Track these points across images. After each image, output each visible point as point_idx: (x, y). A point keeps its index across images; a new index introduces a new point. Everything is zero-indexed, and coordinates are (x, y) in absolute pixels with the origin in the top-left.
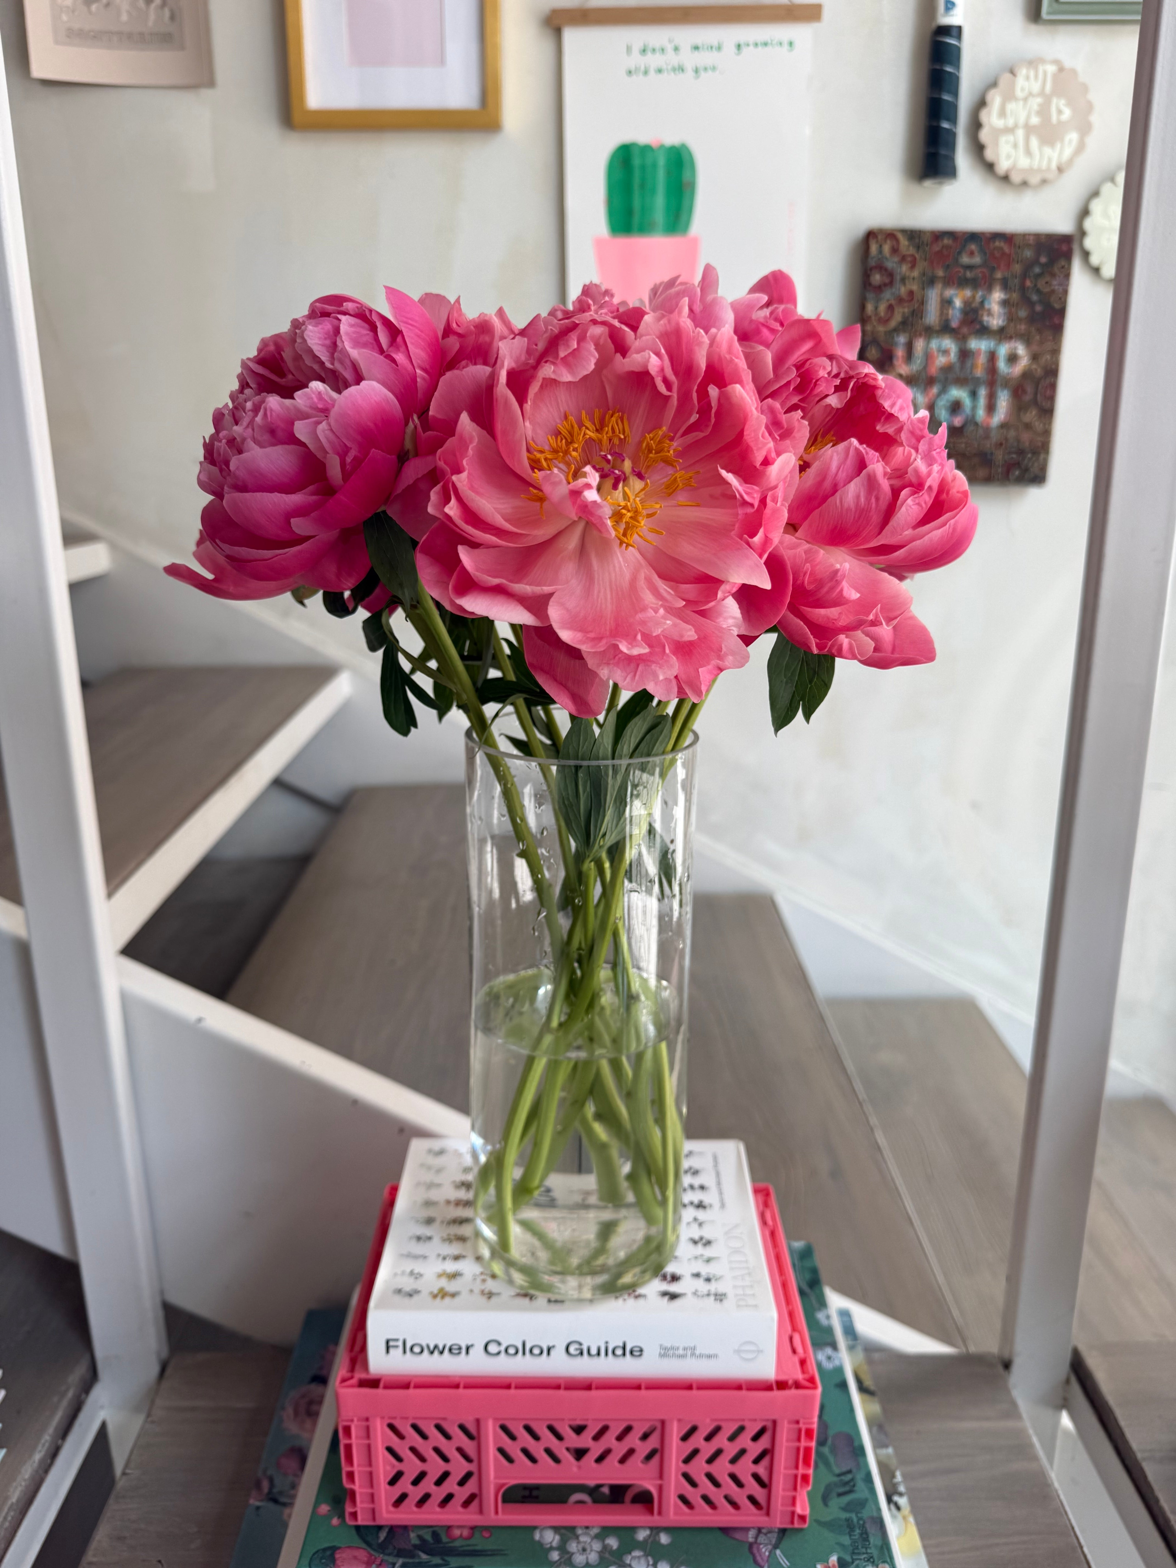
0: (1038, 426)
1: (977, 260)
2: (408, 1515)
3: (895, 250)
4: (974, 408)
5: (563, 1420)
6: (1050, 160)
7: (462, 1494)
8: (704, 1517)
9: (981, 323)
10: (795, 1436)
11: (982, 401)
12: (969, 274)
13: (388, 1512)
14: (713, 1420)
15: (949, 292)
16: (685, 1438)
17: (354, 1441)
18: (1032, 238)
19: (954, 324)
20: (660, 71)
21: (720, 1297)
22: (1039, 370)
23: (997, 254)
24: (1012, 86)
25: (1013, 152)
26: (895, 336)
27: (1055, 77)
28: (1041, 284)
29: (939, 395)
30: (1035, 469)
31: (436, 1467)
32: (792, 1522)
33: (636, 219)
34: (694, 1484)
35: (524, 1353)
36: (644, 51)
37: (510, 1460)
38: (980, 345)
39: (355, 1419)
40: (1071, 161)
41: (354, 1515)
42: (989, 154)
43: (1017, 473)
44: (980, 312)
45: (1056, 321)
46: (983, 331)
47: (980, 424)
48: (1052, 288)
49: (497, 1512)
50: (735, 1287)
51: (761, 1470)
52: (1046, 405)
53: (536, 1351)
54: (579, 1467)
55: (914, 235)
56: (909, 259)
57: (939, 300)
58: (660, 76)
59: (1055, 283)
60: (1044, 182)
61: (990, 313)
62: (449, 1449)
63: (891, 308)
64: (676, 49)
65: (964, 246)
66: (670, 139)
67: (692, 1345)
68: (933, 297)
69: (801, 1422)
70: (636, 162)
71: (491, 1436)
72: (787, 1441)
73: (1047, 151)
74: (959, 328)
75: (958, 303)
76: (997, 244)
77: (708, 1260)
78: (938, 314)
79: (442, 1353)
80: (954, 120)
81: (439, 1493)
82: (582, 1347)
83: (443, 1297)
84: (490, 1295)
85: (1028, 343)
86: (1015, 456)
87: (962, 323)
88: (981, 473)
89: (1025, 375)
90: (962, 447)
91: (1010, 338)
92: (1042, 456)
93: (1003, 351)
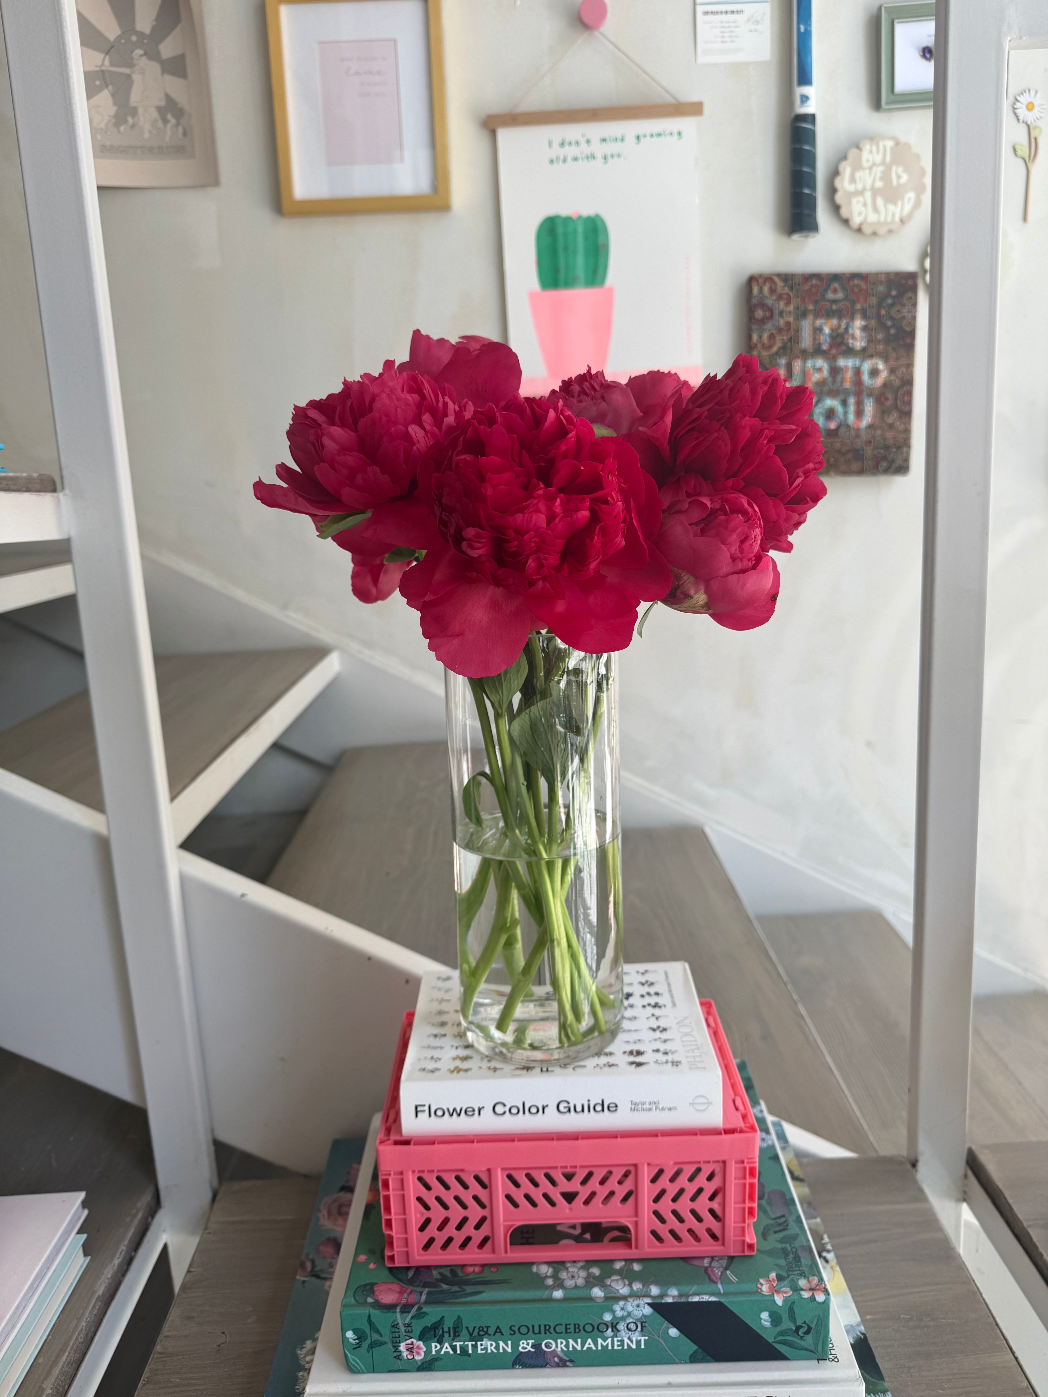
0: (900, 426)
1: (840, 295)
2: (435, 1257)
3: (772, 291)
4: (846, 413)
5: (556, 1167)
6: (893, 215)
7: (478, 1237)
8: (671, 1248)
9: (847, 345)
10: (741, 1175)
11: (852, 409)
12: (834, 307)
13: (419, 1255)
14: (676, 1163)
15: (819, 322)
16: (654, 1180)
17: (391, 1193)
18: (883, 276)
19: (825, 347)
20: (576, 159)
21: (676, 1064)
22: (897, 381)
23: (856, 290)
24: (859, 159)
25: (863, 209)
26: (778, 358)
27: (892, 149)
28: (893, 312)
29: (816, 405)
30: (899, 462)
31: (456, 1213)
32: (743, 1251)
33: (562, 275)
34: (663, 1221)
35: (524, 1113)
36: (562, 144)
37: (516, 1205)
38: (846, 363)
39: (392, 1173)
40: (910, 215)
41: (392, 1258)
42: (844, 212)
43: (885, 465)
44: (846, 336)
45: (908, 341)
46: (849, 352)
47: (851, 426)
48: (903, 314)
49: (506, 1252)
50: (687, 1057)
51: (715, 1205)
52: (905, 408)
53: (534, 1110)
54: (571, 1209)
55: (787, 278)
56: (785, 296)
57: (811, 328)
58: (576, 163)
59: (905, 311)
60: (890, 231)
61: (853, 337)
62: (467, 1197)
63: (772, 337)
64: (588, 142)
65: (830, 285)
66: (587, 211)
67: (656, 1100)
68: (806, 326)
69: (746, 1161)
70: (560, 230)
71: (500, 1184)
72: (735, 1179)
73: (891, 207)
74: (829, 350)
75: (827, 330)
76: (856, 282)
77: (665, 1041)
78: (811, 339)
79: (459, 1115)
80: (813, 187)
81: (459, 1237)
82: (570, 1105)
83: (458, 1072)
84: (495, 1070)
85: (886, 360)
86: (882, 451)
87: (831, 346)
88: (855, 466)
89: (885, 385)
90: (838, 446)
91: (871, 356)
92: (905, 450)
93: (866, 367)
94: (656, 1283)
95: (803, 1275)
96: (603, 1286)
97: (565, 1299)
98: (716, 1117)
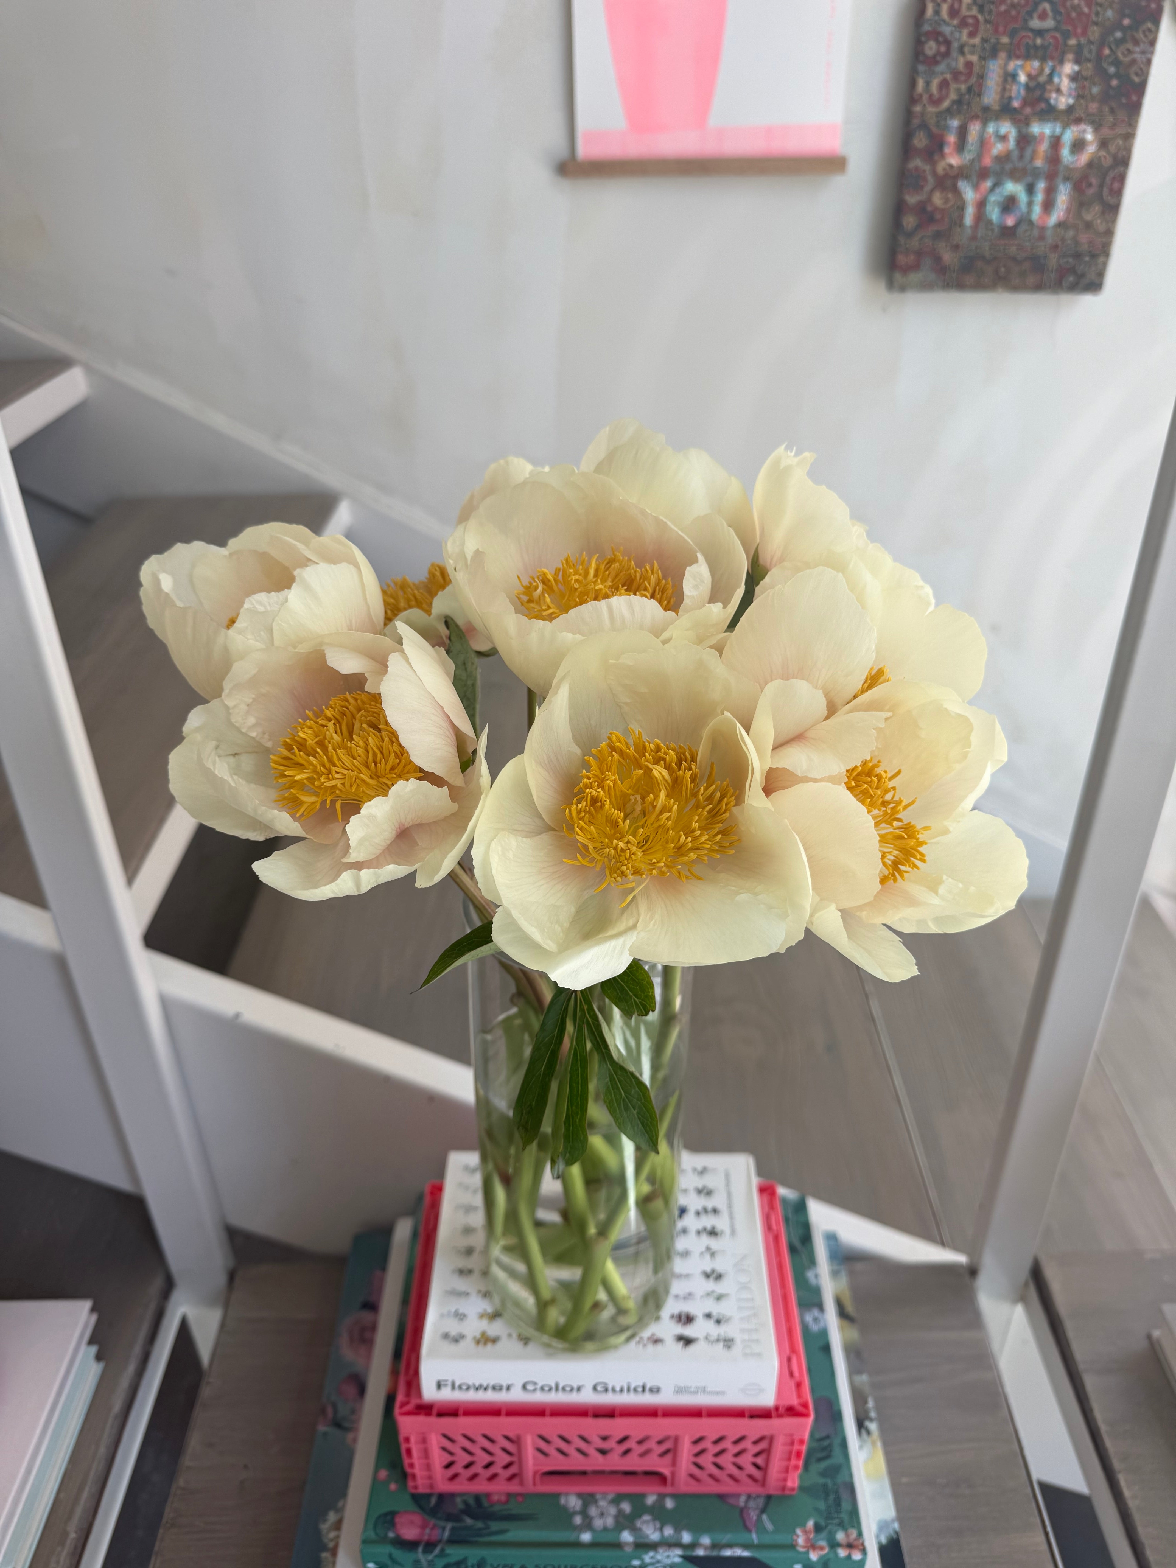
0: (1100, 225)
1: (1050, 23)
2: (460, 1487)
3: (954, 13)
4: (1030, 204)
5: (591, 1433)
7: (505, 1474)
8: (711, 1487)
9: (1047, 101)
10: (789, 1443)
11: (1039, 197)
13: (443, 1485)
14: (719, 1433)
15: (1013, 65)
16: (695, 1444)
19: (1016, 104)
21: (728, 1343)
22: (1107, 159)
23: (1074, 15)
26: (948, 118)
28: (1120, 52)
29: (992, 189)
30: (1091, 276)
31: (483, 1458)
32: (784, 1493)
34: (702, 1469)
35: (557, 1390)
37: (547, 1455)
38: (1042, 129)
41: (415, 1487)
43: (1070, 280)
44: (1048, 87)
45: (1133, 99)
46: (1049, 113)
47: (1035, 223)
48: (1134, 56)
49: (535, 1484)
50: (742, 1331)
51: (760, 1460)
52: (1112, 201)
53: (567, 1390)
54: (605, 1460)
56: (971, 21)
57: (1001, 74)
59: (1138, 50)
61: (1058, 91)
62: (494, 1448)
63: (944, 84)
65: (1037, 5)
67: (701, 1386)
68: (994, 69)
69: (795, 1435)
71: (530, 1441)
72: (782, 1446)
74: (1021, 108)
75: (1023, 78)
77: (719, 1298)
78: (999, 89)
79: (486, 1390)
81: (486, 1474)
82: (608, 1386)
83: (485, 1343)
84: (526, 1340)
85: (1097, 125)
86: (1071, 260)
87: (1025, 102)
88: (1031, 280)
89: (1090, 165)
90: (1013, 250)
91: (1078, 121)
92: (1101, 259)
93: (1068, 136)
94: (689, 1528)
95: (842, 1525)
96: (634, 1530)
97: (593, 1545)
98: (768, 1399)
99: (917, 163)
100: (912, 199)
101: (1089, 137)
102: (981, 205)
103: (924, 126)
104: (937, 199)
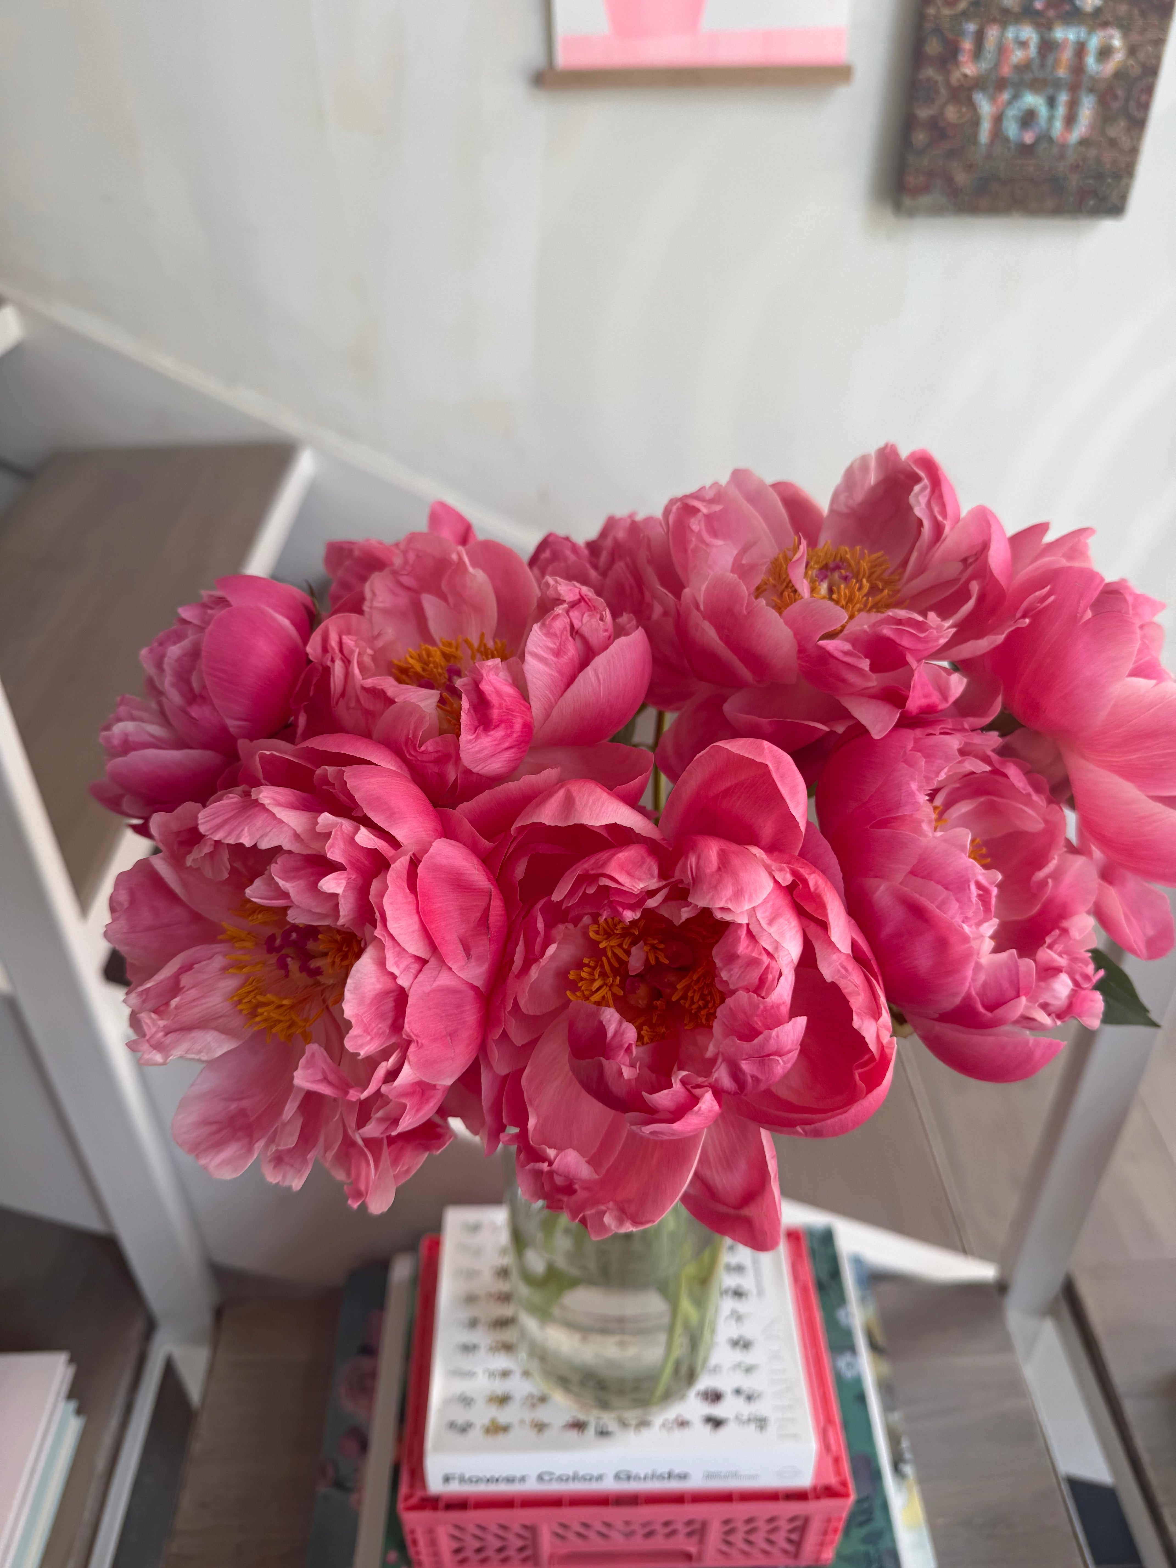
0: (1125, 142)
2: (471, 1567)
4: (1051, 119)
8: (741, 1562)
10: (826, 1521)
11: (1061, 111)
16: (724, 1524)
17: (419, 1537)
19: (1039, 5)
21: (761, 1423)
22: (1135, 68)
26: (964, 22)
29: (1010, 103)
30: (1113, 198)
31: (495, 1544)
32: (817, 1562)
34: (732, 1545)
35: (575, 1478)
37: (564, 1539)
38: (1066, 35)
39: (420, 1527)
43: (1092, 203)
46: (1074, 15)
47: (1056, 140)
50: (775, 1409)
51: (794, 1536)
52: (1138, 115)
53: (587, 1477)
54: (628, 1541)
62: (508, 1535)
67: (734, 1471)
71: (546, 1531)
72: (819, 1524)
74: (1044, 10)
79: (496, 1482)
81: (499, 1556)
82: (631, 1474)
83: (495, 1433)
84: (541, 1427)
85: (1126, 29)
86: (1092, 182)
87: (1049, 4)
88: (1050, 202)
89: (1117, 74)
90: (1031, 170)
91: (1105, 25)
92: (1125, 182)
93: (1094, 42)
98: (805, 1480)
99: (929, 72)
100: (924, 113)
101: (1117, 42)
102: (998, 120)
103: (938, 31)
104: (951, 113)
